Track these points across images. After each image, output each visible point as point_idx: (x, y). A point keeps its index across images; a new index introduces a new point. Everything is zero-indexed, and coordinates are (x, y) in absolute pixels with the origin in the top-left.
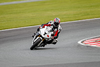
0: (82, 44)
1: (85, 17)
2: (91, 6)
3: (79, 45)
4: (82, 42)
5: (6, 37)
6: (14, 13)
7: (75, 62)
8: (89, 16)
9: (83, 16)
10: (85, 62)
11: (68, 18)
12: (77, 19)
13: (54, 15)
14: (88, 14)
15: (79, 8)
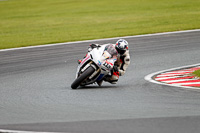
0: (153, 81)
1: (161, 27)
2: (173, 7)
3: (147, 84)
7: (138, 117)
8: (168, 27)
10: (159, 116)
13: (99, 22)
14: (167, 23)
15: (149, 9)
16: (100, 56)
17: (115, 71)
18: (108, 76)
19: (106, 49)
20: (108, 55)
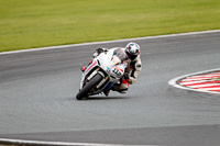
0: (177, 86)
2: (200, 4)
4: (178, 83)
5: (10, 68)
6: (31, 16)
8: (194, 26)
9: (181, 25)
11: (149, 28)
12: (168, 30)
13: (118, 21)
14: (193, 22)
15: (173, 7)
16: (109, 61)
17: (125, 79)
18: (116, 84)
19: (115, 54)
20: (117, 60)
